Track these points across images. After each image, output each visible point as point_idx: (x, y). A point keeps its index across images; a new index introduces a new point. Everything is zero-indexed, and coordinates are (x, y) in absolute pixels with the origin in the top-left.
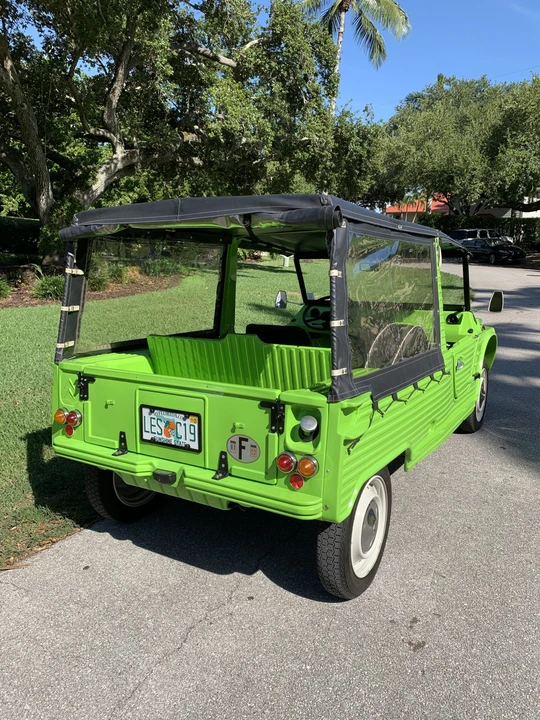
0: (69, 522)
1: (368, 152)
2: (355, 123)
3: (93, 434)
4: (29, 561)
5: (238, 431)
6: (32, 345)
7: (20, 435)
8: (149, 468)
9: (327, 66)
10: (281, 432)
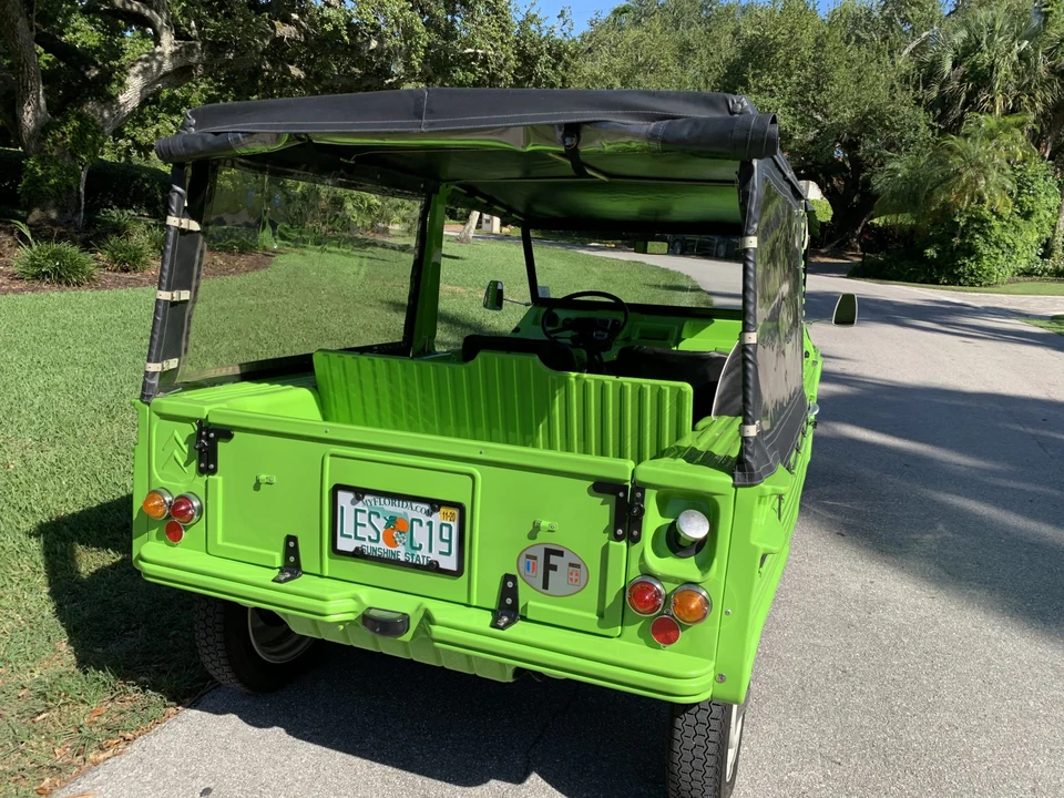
0: (155, 697)
1: (564, 80)
2: (544, 34)
3: (226, 539)
4: (83, 785)
5: (542, 537)
6: (26, 361)
7: (25, 526)
8: (351, 605)
10: (634, 539)
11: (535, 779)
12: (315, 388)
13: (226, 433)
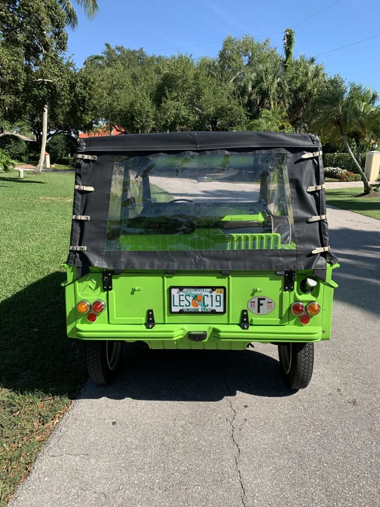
2: (77, 72)
3: (117, 317)
5: (257, 294)
9: (57, 27)
10: (291, 290)
13: (117, 272)
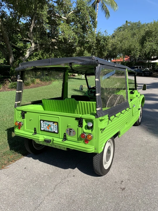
0: (20, 155)
1: (106, 44)
2: (102, 35)
3: (26, 129)
4: (8, 166)
5: (69, 127)
6: (8, 103)
7: (5, 129)
8: (43, 138)
9: (93, 19)
10: (82, 127)
11: (76, 169)
12: (43, 105)
13: (26, 112)
